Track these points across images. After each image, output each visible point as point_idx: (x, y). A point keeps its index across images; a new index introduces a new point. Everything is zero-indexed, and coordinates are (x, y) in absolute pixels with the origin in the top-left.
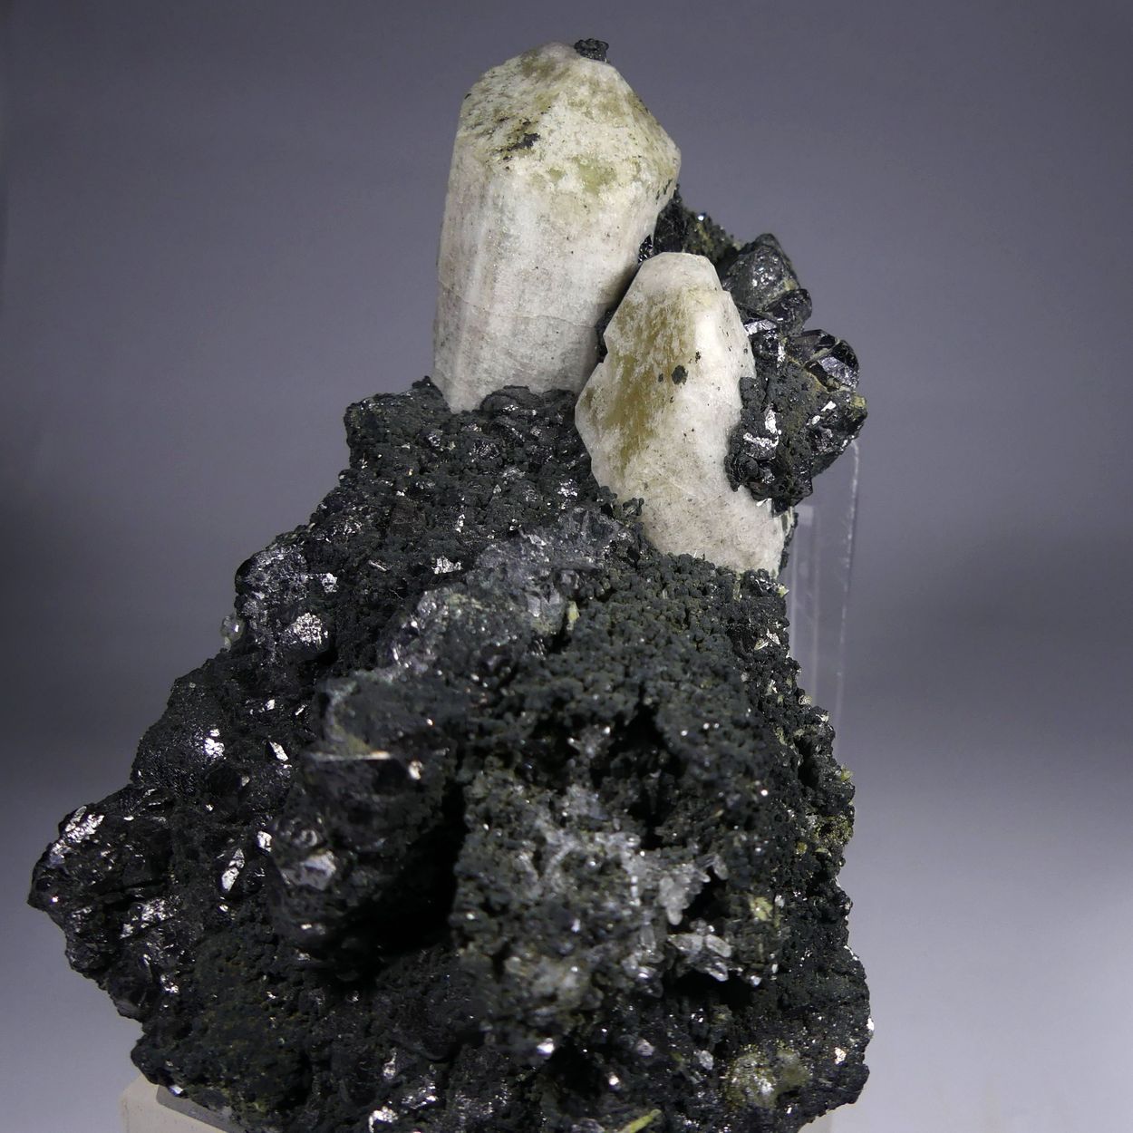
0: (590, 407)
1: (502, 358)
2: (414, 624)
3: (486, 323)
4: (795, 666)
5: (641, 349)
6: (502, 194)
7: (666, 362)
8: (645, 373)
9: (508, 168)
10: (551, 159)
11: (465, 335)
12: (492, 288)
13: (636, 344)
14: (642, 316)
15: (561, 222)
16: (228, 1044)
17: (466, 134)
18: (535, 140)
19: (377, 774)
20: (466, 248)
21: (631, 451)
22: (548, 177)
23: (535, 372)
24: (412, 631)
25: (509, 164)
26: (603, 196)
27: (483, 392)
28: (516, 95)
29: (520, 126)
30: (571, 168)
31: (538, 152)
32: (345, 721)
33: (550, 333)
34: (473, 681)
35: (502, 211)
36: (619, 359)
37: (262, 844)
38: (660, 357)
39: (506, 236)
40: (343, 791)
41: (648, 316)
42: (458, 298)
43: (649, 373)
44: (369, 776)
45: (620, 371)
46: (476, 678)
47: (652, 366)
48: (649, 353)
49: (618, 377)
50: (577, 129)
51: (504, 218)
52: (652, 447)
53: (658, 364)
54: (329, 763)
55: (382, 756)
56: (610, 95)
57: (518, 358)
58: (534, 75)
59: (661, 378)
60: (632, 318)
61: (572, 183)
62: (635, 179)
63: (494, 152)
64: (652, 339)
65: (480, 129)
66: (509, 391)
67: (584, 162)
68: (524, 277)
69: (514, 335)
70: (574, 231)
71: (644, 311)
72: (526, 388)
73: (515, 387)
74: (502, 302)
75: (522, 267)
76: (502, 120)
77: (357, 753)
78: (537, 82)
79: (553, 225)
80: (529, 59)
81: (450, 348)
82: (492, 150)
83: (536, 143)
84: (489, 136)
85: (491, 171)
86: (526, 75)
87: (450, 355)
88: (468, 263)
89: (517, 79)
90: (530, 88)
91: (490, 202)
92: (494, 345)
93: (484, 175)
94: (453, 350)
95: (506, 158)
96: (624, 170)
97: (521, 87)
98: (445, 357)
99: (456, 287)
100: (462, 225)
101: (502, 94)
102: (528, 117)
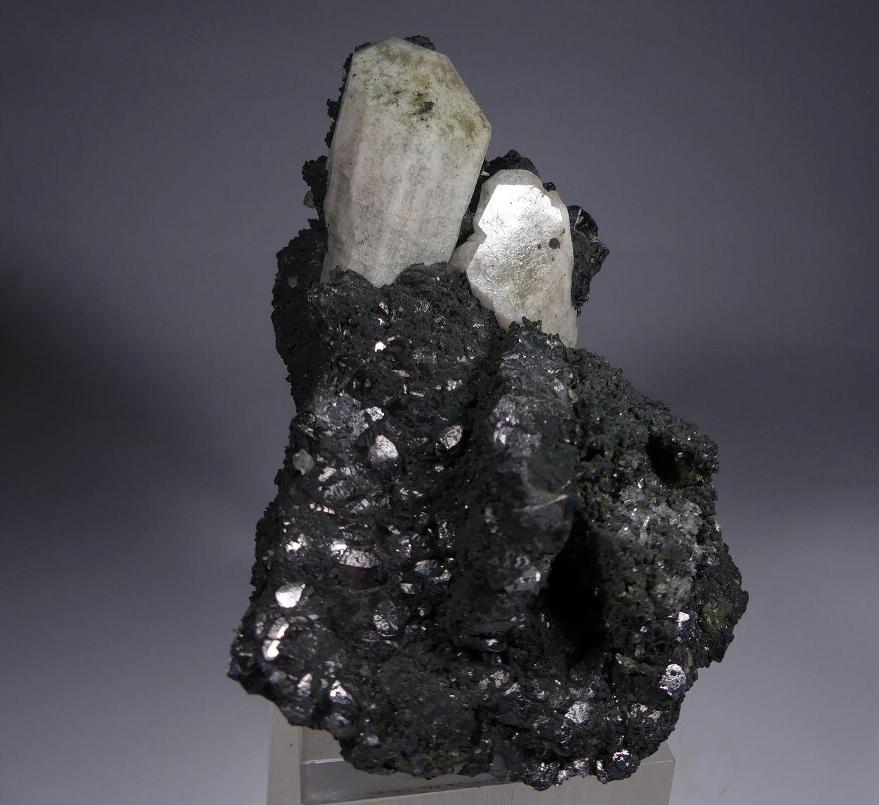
1: (410, 247)
3: (405, 226)
6: (423, 142)
9: (428, 126)
10: (444, 117)
11: (387, 236)
12: (411, 203)
15: (453, 158)
17: (374, 103)
18: (432, 106)
20: (389, 178)
22: (447, 130)
23: (428, 253)
25: (428, 123)
26: (476, 139)
27: (398, 271)
28: (395, 75)
29: (416, 97)
30: (453, 122)
31: (437, 113)
33: (439, 226)
34: (566, 443)
35: (421, 153)
39: (423, 168)
42: (380, 212)
44: (560, 511)
46: (568, 441)
50: (447, 97)
52: (545, 289)
54: (536, 511)
55: (563, 497)
56: (451, 73)
57: (420, 245)
58: (398, 60)
59: (540, 247)
61: (459, 133)
62: (484, 126)
63: (410, 116)
65: (383, 100)
66: (413, 268)
67: (459, 118)
68: (431, 194)
69: (420, 232)
70: (460, 162)
72: (423, 263)
73: (416, 265)
74: (416, 211)
75: (430, 187)
76: (398, 93)
78: (405, 66)
79: (450, 159)
80: (384, 49)
81: (371, 245)
82: (406, 114)
83: (433, 108)
84: (396, 105)
85: (415, 128)
86: (390, 61)
87: (370, 249)
88: (390, 187)
89: (386, 63)
90: (402, 70)
91: (414, 148)
92: (408, 240)
93: (407, 130)
94: (374, 246)
95: (422, 119)
96: (477, 120)
97: (394, 69)
98: (364, 251)
99: (377, 204)
100: (381, 164)
101: (382, 74)
102: (417, 90)
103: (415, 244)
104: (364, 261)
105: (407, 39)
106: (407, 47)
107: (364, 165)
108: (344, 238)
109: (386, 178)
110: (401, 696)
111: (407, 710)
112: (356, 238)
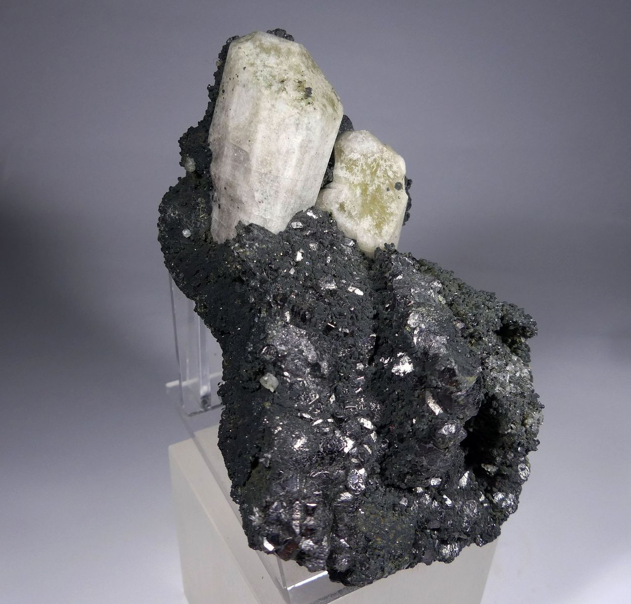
0: (345, 211)
1: (297, 200)
5: (369, 178)
6: (311, 121)
7: (387, 182)
8: (376, 189)
10: (319, 99)
13: (364, 177)
14: (362, 164)
15: (326, 129)
17: (269, 91)
21: (382, 225)
22: (324, 109)
23: (305, 202)
25: (313, 106)
27: (289, 219)
28: (274, 66)
29: (297, 84)
30: (325, 101)
31: (315, 96)
33: (314, 181)
35: (310, 129)
36: (356, 186)
38: (382, 180)
39: (310, 141)
41: (366, 163)
43: (378, 189)
45: (358, 191)
47: (379, 186)
48: (374, 180)
49: (358, 194)
53: (383, 183)
57: (302, 198)
58: (272, 53)
59: (388, 189)
60: (356, 166)
61: (330, 110)
63: (299, 101)
64: (374, 174)
65: (274, 88)
66: (297, 215)
67: (326, 97)
69: (303, 188)
71: (362, 161)
76: (283, 81)
78: (279, 57)
80: (258, 43)
81: (269, 203)
82: (296, 99)
83: (312, 92)
84: (285, 92)
85: (305, 111)
86: (267, 53)
87: (269, 206)
88: (286, 158)
89: (264, 56)
90: (278, 61)
91: (305, 127)
92: (296, 196)
93: (298, 113)
94: (272, 204)
95: (309, 103)
96: (334, 97)
97: (272, 61)
98: (264, 208)
99: (274, 172)
100: (277, 140)
101: (265, 66)
102: (296, 78)
104: (263, 216)
105: (270, 32)
106: (274, 40)
107: (263, 142)
108: (244, 199)
109: (282, 151)
110: (373, 531)
111: (378, 539)
112: (256, 199)
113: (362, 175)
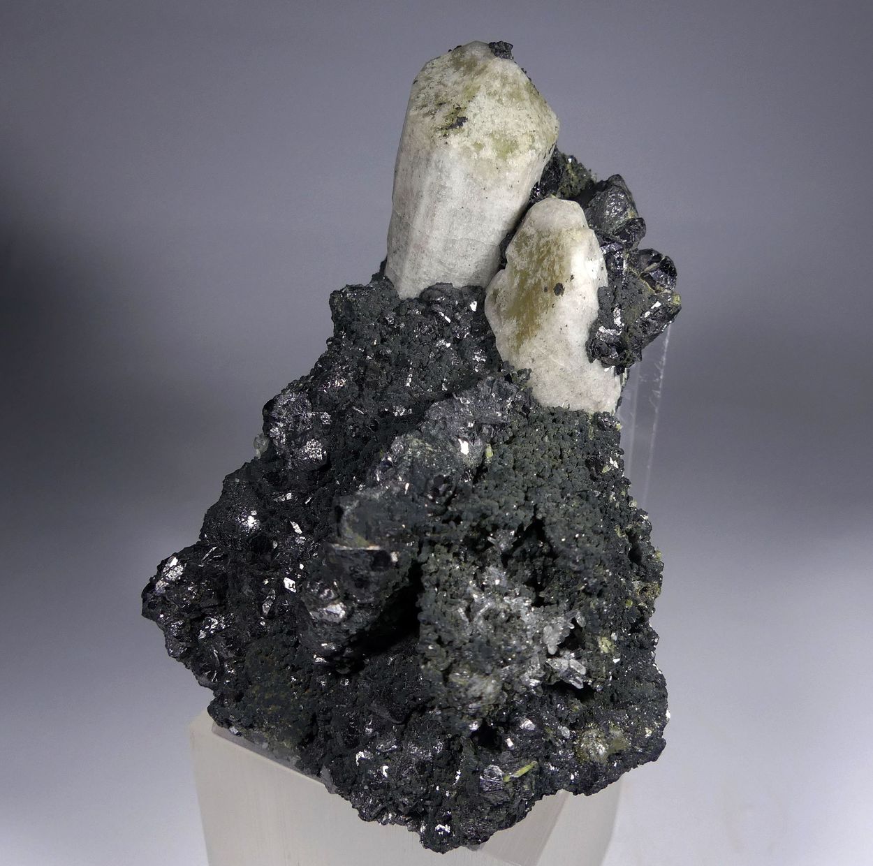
0: (495, 302)
1: (436, 265)
2: (390, 459)
3: (427, 243)
4: (628, 483)
5: (533, 266)
6: (441, 159)
7: (549, 279)
8: (535, 284)
9: (447, 143)
10: (475, 136)
11: (411, 249)
12: (432, 220)
13: (529, 263)
14: (533, 244)
15: (480, 178)
16: (268, 707)
17: (416, 113)
18: (465, 122)
19: (373, 559)
20: (415, 191)
21: (523, 337)
22: (473, 148)
23: (457, 274)
24: (388, 463)
25: (448, 140)
26: (510, 161)
27: (423, 286)
28: (450, 84)
29: (453, 110)
30: (488, 142)
31: (467, 130)
32: (354, 526)
33: (469, 249)
34: (428, 499)
35: (441, 171)
37: (287, 586)
38: (545, 275)
39: (443, 187)
40: (352, 569)
41: (538, 245)
42: (407, 225)
43: (537, 285)
44: (369, 560)
45: (517, 281)
46: (431, 497)
47: (540, 280)
48: (537, 271)
49: (516, 284)
50: (492, 112)
51: (443, 176)
52: (539, 336)
53: (544, 280)
54: (343, 551)
55: (377, 548)
56: (514, 86)
57: (447, 265)
58: (462, 69)
59: (546, 290)
60: (526, 245)
61: (489, 153)
62: (531, 147)
63: (436, 130)
64: (540, 261)
65: (426, 110)
66: (439, 286)
67: (497, 137)
68: (454, 213)
69: (445, 250)
70: (488, 184)
71: (535, 240)
72: (451, 284)
73: (444, 284)
74: (438, 229)
75: (453, 207)
76: (441, 104)
77: (361, 546)
78: (464, 75)
79: (475, 180)
81: (400, 256)
82: (435, 128)
83: (464, 124)
84: (432, 116)
85: (435, 144)
86: (456, 68)
87: (401, 260)
88: (415, 201)
89: (450, 71)
90: (460, 80)
91: (434, 165)
92: (431, 257)
93: (430, 145)
94: (403, 258)
95: (445, 135)
96: (524, 141)
97: (453, 78)
99: (406, 216)
100: (412, 176)
101: (440, 83)
102: (459, 103)
103: (441, 262)
112: (393, 246)
113: (528, 260)
